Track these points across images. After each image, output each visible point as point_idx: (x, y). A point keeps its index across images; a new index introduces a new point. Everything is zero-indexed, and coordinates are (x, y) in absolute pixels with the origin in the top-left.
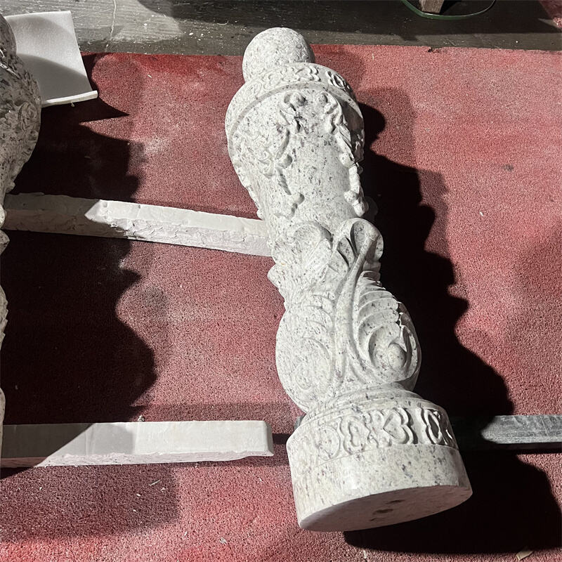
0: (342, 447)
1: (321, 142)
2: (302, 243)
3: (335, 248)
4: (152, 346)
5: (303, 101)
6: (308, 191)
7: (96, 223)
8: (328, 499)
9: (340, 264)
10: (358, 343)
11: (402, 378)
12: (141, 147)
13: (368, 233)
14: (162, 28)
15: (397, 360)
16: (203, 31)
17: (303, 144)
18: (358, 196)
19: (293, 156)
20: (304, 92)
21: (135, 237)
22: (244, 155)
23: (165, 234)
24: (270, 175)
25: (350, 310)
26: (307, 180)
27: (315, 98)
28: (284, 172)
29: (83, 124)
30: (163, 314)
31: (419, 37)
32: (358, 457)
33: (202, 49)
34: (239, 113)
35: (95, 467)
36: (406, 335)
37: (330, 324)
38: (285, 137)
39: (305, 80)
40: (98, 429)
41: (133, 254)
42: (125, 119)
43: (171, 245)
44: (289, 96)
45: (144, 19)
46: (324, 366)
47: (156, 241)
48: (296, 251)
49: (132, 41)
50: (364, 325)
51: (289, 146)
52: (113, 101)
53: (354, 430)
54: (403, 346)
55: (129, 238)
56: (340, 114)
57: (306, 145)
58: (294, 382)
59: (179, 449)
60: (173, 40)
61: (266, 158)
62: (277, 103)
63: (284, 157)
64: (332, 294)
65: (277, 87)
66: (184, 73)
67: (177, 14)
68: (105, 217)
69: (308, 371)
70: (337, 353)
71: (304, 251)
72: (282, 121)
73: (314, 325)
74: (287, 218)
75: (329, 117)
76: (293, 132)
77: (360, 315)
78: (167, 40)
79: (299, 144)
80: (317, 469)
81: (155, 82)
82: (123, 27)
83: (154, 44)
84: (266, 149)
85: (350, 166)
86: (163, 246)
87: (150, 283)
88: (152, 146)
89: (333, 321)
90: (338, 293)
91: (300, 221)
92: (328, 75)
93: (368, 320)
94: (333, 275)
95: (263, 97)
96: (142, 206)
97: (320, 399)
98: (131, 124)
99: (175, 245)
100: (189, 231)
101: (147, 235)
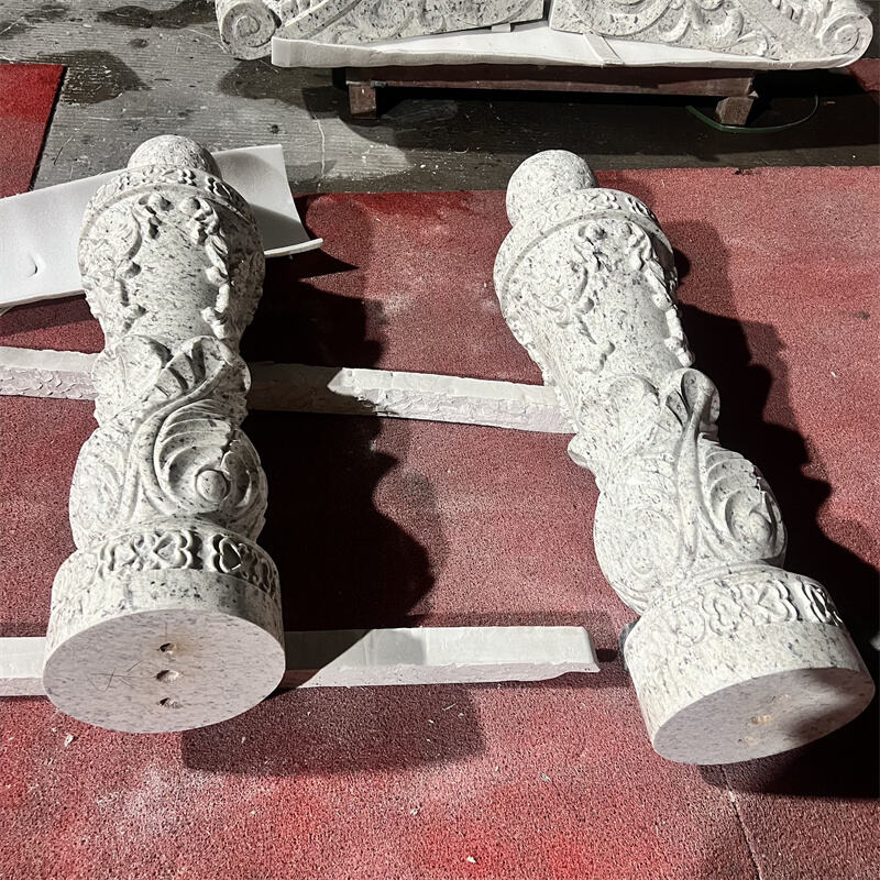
0: (708, 627)
1: (628, 281)
2: (619, 401)
3: (663, 404)
4: (423, 543)
5: (602, 234)
6: (619, 338)
7: (340, 395)
8: (697, 690)
9: (672, 422)
10: (711, 510)
11: (769, 555)
12: (379, 306)
13: (702, 385)
14: (384, 161)
15: (761, 530)
16: (436, 162)
17: (605, 284)
18: (682, 344)
19: (594, 299)
20: (601, 223)
21: (386, 413)
22: (527, 304)
23: (425, 408)
24: (564, 325)
25: (696, 472)
26: (616, 327)
27: (616, 229)
28: (584, 318)
29: (304, 280)
30: (433, 505)
31: (721, 157)
32: (731, 637)
33: (439, 185)
34: (518, 253)
35: (373, 688)
36: (769, 504)
37: (674, 490)
38: (582, 277)
39: (602, 208)
40: (377, 637)
41: (385, 433)
42: (354, 273)
43: (430, 421)
44: (584, 228)
45: (361, 151)
46: (668, 541)
47: (412, 417)
48: (611, 410)
49: (349, 178)
50: (716, 489)
51: (588, 287)
52: (339, 253)
53: (721, 609)
54: (767, 515)
55: (379, 415)
56: (649, 247)
57: (610, 285)
58: (625, 569)
59: (481, 659)
60: (401, 174)
61: (558, 305)
62: (569, 237)
63: (583, 302)
64: (669, 456)
65: (568, 218)
66: (421, 215)
67: (401, 143)
68: (353, 388)
69: (648, 549)
70: (685, 523)
71: (622, 411)
72: (577, 258)
73: (652, 493)
74: (595, 372)
75: (637, 251)
76: (592, 272)
77: (710, 477)
78: (394, 176)
79: (601, 285)
80: (677, 658)
81: (386, 229)
82: (335, 162)
83: (378, 180)
84: (558, 293)
85: (667, 309)
86: (421, 424)
87: (409, 468)
88: (393, 304)
89: (675, 485)
90: (676, 453)
91: (611, 374)
92: (628, 202)
93: (720, 483)
94: (664, 435)
95: (550, 232)
96: (395, 373)
97: (665, 584)
98: (363, 278)
99: (435, 422)
100: (456, 402)
101: (402, 410)
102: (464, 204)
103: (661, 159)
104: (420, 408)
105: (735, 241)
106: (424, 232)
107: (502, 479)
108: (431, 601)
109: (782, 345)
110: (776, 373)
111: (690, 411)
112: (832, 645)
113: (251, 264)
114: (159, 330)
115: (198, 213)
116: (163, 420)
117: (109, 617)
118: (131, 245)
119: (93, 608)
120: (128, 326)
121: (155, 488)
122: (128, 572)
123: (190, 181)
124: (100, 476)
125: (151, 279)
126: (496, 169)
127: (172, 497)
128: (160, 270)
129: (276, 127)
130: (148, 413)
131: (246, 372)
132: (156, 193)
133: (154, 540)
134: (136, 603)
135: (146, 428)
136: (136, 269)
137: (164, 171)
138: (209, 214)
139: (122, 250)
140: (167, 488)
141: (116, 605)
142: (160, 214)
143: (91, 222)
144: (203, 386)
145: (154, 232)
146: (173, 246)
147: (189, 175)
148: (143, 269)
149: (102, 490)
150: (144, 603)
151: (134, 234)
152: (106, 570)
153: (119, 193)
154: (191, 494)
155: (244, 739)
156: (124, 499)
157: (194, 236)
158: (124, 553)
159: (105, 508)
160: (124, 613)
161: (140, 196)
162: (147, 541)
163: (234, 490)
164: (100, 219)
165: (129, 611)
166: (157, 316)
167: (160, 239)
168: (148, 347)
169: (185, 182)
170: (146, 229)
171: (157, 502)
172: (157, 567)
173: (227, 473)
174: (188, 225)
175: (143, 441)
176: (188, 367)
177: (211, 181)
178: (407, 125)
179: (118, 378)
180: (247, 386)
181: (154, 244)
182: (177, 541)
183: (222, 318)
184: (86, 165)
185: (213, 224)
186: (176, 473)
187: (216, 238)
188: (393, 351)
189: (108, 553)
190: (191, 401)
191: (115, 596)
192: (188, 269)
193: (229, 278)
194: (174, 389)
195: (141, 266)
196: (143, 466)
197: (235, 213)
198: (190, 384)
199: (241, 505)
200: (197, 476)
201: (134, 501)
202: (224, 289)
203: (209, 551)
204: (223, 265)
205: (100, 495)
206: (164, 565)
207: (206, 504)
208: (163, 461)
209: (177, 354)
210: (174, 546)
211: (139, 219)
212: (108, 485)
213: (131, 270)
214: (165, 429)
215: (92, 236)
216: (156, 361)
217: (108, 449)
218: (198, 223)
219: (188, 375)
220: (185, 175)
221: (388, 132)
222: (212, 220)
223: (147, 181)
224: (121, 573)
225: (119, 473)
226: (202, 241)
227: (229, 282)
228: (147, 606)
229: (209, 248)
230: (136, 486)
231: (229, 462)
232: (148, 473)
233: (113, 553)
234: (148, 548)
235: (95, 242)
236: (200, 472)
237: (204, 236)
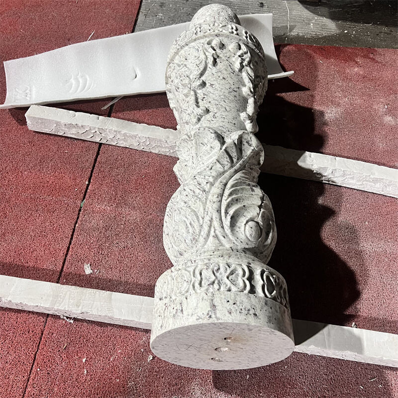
7: (304, 168)
12: (322, 113)
14: (324, 27)
16: (354, 29)
21: (329, 181)
23: (354, 181)
29: (279, 95)
33: (356, 43)
41: (327, 194)
42: (307, 92)
43: (355, 189)
45: (310, 20)
47: (344, 185)
49: (303, 36)
52: (299, 81)
55: (324, 182)
60: (333, 36)
66: (346, 61)
67: (333, 17)
68: (312, 165)
78: (329, 36)
81: (326, 67)
82: (296, 26)
83: (320, 38)
86: (349, 190)
88: (331, 113)
98: (312, 96)
99: (358, 190)
101: (339, 181)
102: (371, 56)
104: (351, 181)
106: (348, 71)
108: (358, 307)
114: (217, 125)
115: (240, 53)
116: (225, 185)
117: (201, 322)
118: (202, 69)
119: (190, 312)
120: (199, 120)
121: (221, 230)
122: (211, 290)
123: (235, 32)
124: (187, 216)
125: (212, 91)
126: (389, 36)
127: (231, 236)
128: (217, 86)
129: (262, 3)
130: (216, 178)
131: (263, 154)
132: (217, 39)
133: (226, 269)
134: (218, 315)
135: (216, 190)
136: (204, 84)
137: (221, 25)
138: (246, 53)
139: (196, 72)
140: (227, 230)
141: (206, 314)
142: (218, 51)
143: (177, 53)
144: (241, 162)
145: (215, 63)
146: (224, 72)
147: (235, 28)
148: (208, 85)
149: (188, 225)
150: (223, 316)
151: (203, 62)
152: (197, 285)
153: (194, 36)
154: (242, 236)
155: (248, 376)
156: (202, 233)
157: (237, 66)
158: (208, 275)
159: (190, 237)
160: (211, 321)
161: (208, 40)
162: (222, 270)
163: (264, 234)
164: (182, 52)
165: (214, 320)
166: (216, 115)
167: (218, 67)
168: (213, 135)
169: (233, 33)
170: (210, 60)
171: (222, 238)
172: (229, 290)
173: (261, 223)
174: (234, 59)
175: (215, 199)
176: (234, 150)
177: (246, 33)
178: (336, 7)
179: (193, 152)
180: (262, 162)
181: (214, 70)
182: (241, 272)
183: (251, 118)
184: (161, 19)
185: (248, 59)
186: (234, 220)
187: (248, 68)
188: (331, 143)
189: (197, 273)
190: (236, 172)
191: (205, 307)
192: (233, 87)
193: (254, 93)
194: (227, 163)
195: (207, 82)
196: (215, 215)
197: (258, 54)
198: (235, 160)
199: (266, 243)
200: (245, 224)
201: (208, 235)
202: (251, 101)
203: (259, 282)
204: (251, 86)
205: (187, 227)
206: (234, 289)
207: (249, 243)
208: (226, 213)
209: (228, 141)
210: (238, 275)
211: (207, 54)
212: (192, 222)
213: (201, 85)
214: (227, 192)
215: (176, 61)
216: (217, 144)
217: (192, 199)
218: (240, 59)
219: (234, 154)
220: (232, 28)
221: (325, 10)
222: (247, 57)
223: (212, 31)
224: (207, 290)
225: (200, 218)
226: (240, 70)
227: (254, 96)
228: (226, 318)
229: (244, 75)
230: (210, 227)
231: (263, 217)
232: (218, 220)
233: (201, 274)
234: (223, 274)
235: (179, 66)
236: (247, 222)
237: (242, 67)
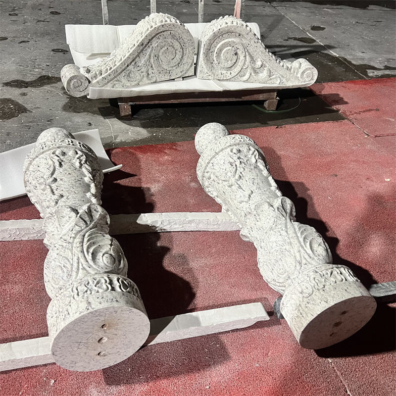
0: (314, 289)
1: (252, 167)
2: (259, 211)
3: (276, 210)
4: (188, 280)
5: (239, 151)
6: (254, 188)
7: (142, 225)
8: (315, 313)
9: (281, 217)
10: (304, 246)
11: (328, 261)
12: (149, 189)
13: (288, 202)
14: (138, 133)
15: (324, 251)
16: (160, 132)
17: (244, 169)
18: (277, 188)
19: (241, 175)
20: (238, 147)
21: (161, 230)
22: (214, 180)
23: (177, 226)
24: (230, 186)
25: (296, 233)
26: (252, 184)
27: (244, 149)
28: (238, 182)
29: (115, 182)
30: (188, 264)
31: (268, 122)
32: (323, 290)
33: (163, 141)
34: (207, 161)
35: (179, 340)
36: (324, 242)
37: (289, 241)
38: (235, 167)
39: (238, 141)
40: (179, 318)
41: (162, 238)
42: (136, 177)
43: (180, 231)
44: (232, 149)
45: (128, 130)
46: (290, 261)
47: (172, 230)
48: (257, 215)
49: (125, 141)
50: (304, 238)
51: (238, 171)
52: (128, 170)
53: (317, 281)
54: (324, 246)
55: (159, 231)
56: (258, 154)
57: (246, 169)
58: (274, 275)
59: (223, 321)
60: (146, 138)
61: (227, 179)
62: (227, 153)
63: (237, 177)
64: (284, 229)
65: (225, 146)
66: (158, 153)
67: (144, 126)
68: (147, 221)
69: (283, 265)
70: (296, 252)
71: (261, 215)
72: (232, 161)
73: (281, 243)
74: (247, 202)
75: (253, 156)
76: (238, 165)
77: (301, 234)
78: (143, 139)
79: (243, 170)
80: (304, 303)
81: (145, 159)
82: (118, 135)
83: (137, 141)
84: (226, 174)
85: (269, 177)
86: (176, 233)
87: (176, 250)
88: (154, 188)
89: (289, 239)
90: (286, 227)
91: (254, 202)
92: (246, 139)
93: (305, 236)
94: (279, 222)
95: (219, 152)
96: (163, 214)
97: (292, 278)
98: (140, 179)
99: (182, 232)
100: (190, 222)
101: (168, 228)
102: (174, 147)
103: (247, 125)
104: (175, 226)
105: (282, 153)
106: (161, 159)
107: (214, 250)
108: (196, 302)
109: (309, 190)
110: (308, 200)
111: (286, 213)
112: (359, 288)
113: (100, 175)
114: (71, 203)
115: (78, 156)
116: (84, 236)
117: (82, 314)
118: (52, 171)
119: (74, 312)
120: (57, 203)
121: (86, 263)
122: (86, 295)
123: (71, 144)
124: (61, 262)
125: (62, 183)
126: (184, 133)
127: (94, 266)
128: (66, 180)
129: (90, 123)
130: (76, 234)
131: (108, 216)
132: (59, 149)
133: (94, 282)
134: (93, 307)
135: (78, 240)
136: (55, 180)
137: (60, 141)
138: (82, 156)
139: (49, 173)
140: (91, 263)
141: (85, 309)
142: (62, 157)
143: (30, 164)
144: (93, 223)
145: (61, 165)
146: (69, 170)
147: (70, 141)
148: (58, 180)
149: (63, 267)
150: (96, 306)
151: (52, 166)
152: (76, 296)
153: (42, 150)
154: (102, 264)
155: (130, 369)
156: (74, 269)
157: (77, 164)
158: (82, 288)
159: (66, 275)
160: (89, 311)
161: (52, 151)
162: (91, 283)
163: (117, 262)
164: (35, 162)
165: (91, 310)
166: (69, 197)
167: (63, 167)
168: (69, 209)
169: (70, 144)
170: (57, 164)
171: (88, 269)
172: (98, 292)
173: (113, 254)
174: (74, 161)
175: (78, 245)
176: (86, 216)
177: (80, 143)
178: (145, 119)
179: (57, 224)
180: (109, 223)
181: (61, 170)
182: (103, 281)
183: (95, 196)
184: (10, 144)
185: (84, 159)
186: (94, 255)
187: (86, 165)
188: (158, 206)
189: (75, 289)
190: (91, 229)
191: (84, 305)
192: (77, 178)
193: (94, 180)
194: (83, 225)
195: (57, 178)
196: (80, 255)
197: (91, 155)
198: (88, 223)
199: (120, 267)
200: (102, 256)
201: (78, 269)
202: (93, 185)
203: (116, 284)
204: (91, 176)
205: (62, 269)
206: (100, 291)
207: (108, 268)
208: (88, 252)
209: (81, 211)
210: (102, 283)
211: (53, 160)
212: (65, 265)
213: (53, 180)
214: (86, 240)
215: (31, 168)
216: (73, 214)
217: (62, 250)
218: (78, 160)
219: (87, 219)
220: (69, 142)
221: (138, 122)
222: (84, 158)
223: (54, 145)
224: (83, 296)
225: (70, 260)
226: (81, 167)
227: (94, 182)
228: (98, 307)
229: (84, 170)
230: (78, 263)
231: (114, 250)
232: (83, 257)
233: (77, 290)
234: (92, 285)
235: (34, 172)
236: (103, 255)
237: (81, 165)
